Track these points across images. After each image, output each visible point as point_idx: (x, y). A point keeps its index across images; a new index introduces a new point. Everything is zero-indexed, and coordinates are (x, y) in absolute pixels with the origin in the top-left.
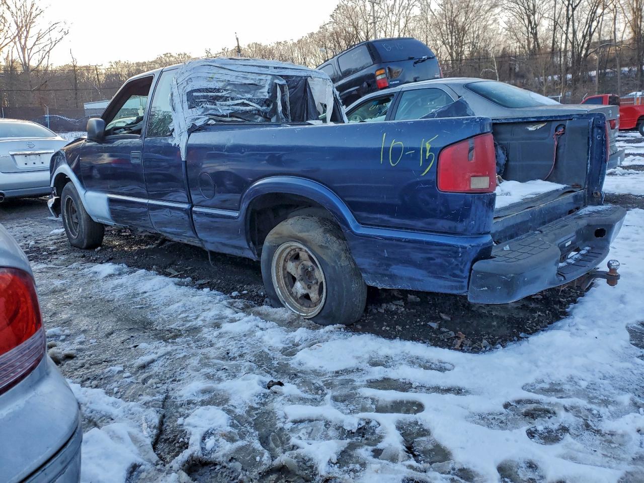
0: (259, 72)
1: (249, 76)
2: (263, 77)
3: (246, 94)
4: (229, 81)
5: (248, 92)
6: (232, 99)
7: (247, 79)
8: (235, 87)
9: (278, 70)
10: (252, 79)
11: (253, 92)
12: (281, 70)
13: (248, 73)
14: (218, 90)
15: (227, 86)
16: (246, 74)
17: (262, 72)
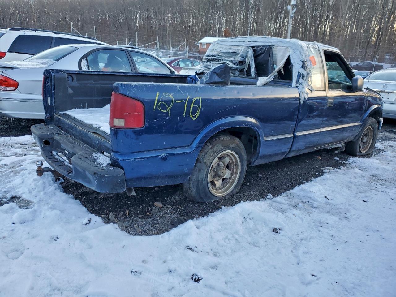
0: (238, 45)
1: (232, 48)
2: (240, 48)
3: (230, 58)
4: (221, 51)
5: (231, 57)
6: (222, 60)
7: (231, 49)
8: (224, 54)
9: (251, 43)
10: (234, 49)
11: (233, 57)
12: (253, 43)
13: (232, 46)
14: (214, 56)
15: (220, 53)
16: (231, 46)
17: (240, 45)
